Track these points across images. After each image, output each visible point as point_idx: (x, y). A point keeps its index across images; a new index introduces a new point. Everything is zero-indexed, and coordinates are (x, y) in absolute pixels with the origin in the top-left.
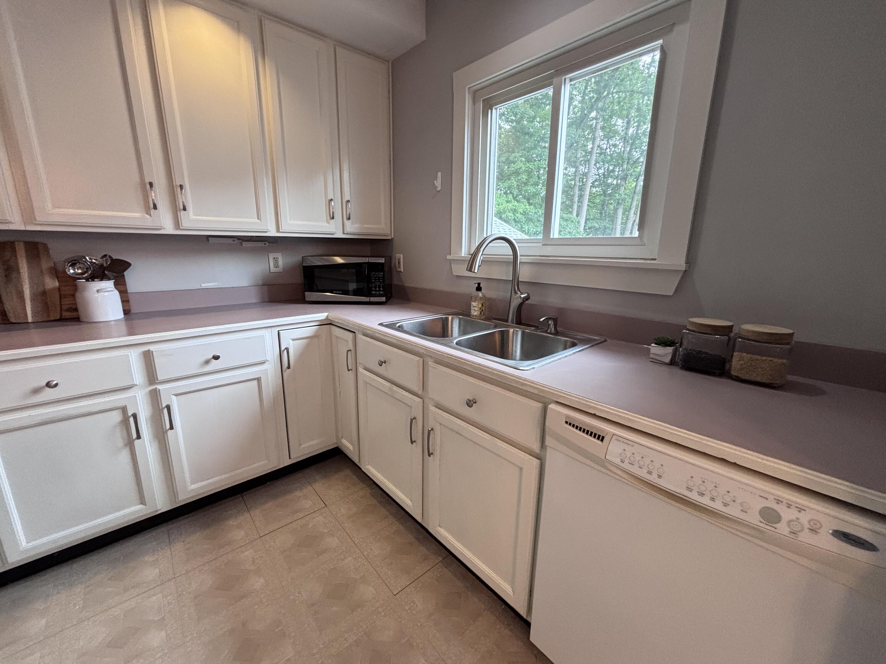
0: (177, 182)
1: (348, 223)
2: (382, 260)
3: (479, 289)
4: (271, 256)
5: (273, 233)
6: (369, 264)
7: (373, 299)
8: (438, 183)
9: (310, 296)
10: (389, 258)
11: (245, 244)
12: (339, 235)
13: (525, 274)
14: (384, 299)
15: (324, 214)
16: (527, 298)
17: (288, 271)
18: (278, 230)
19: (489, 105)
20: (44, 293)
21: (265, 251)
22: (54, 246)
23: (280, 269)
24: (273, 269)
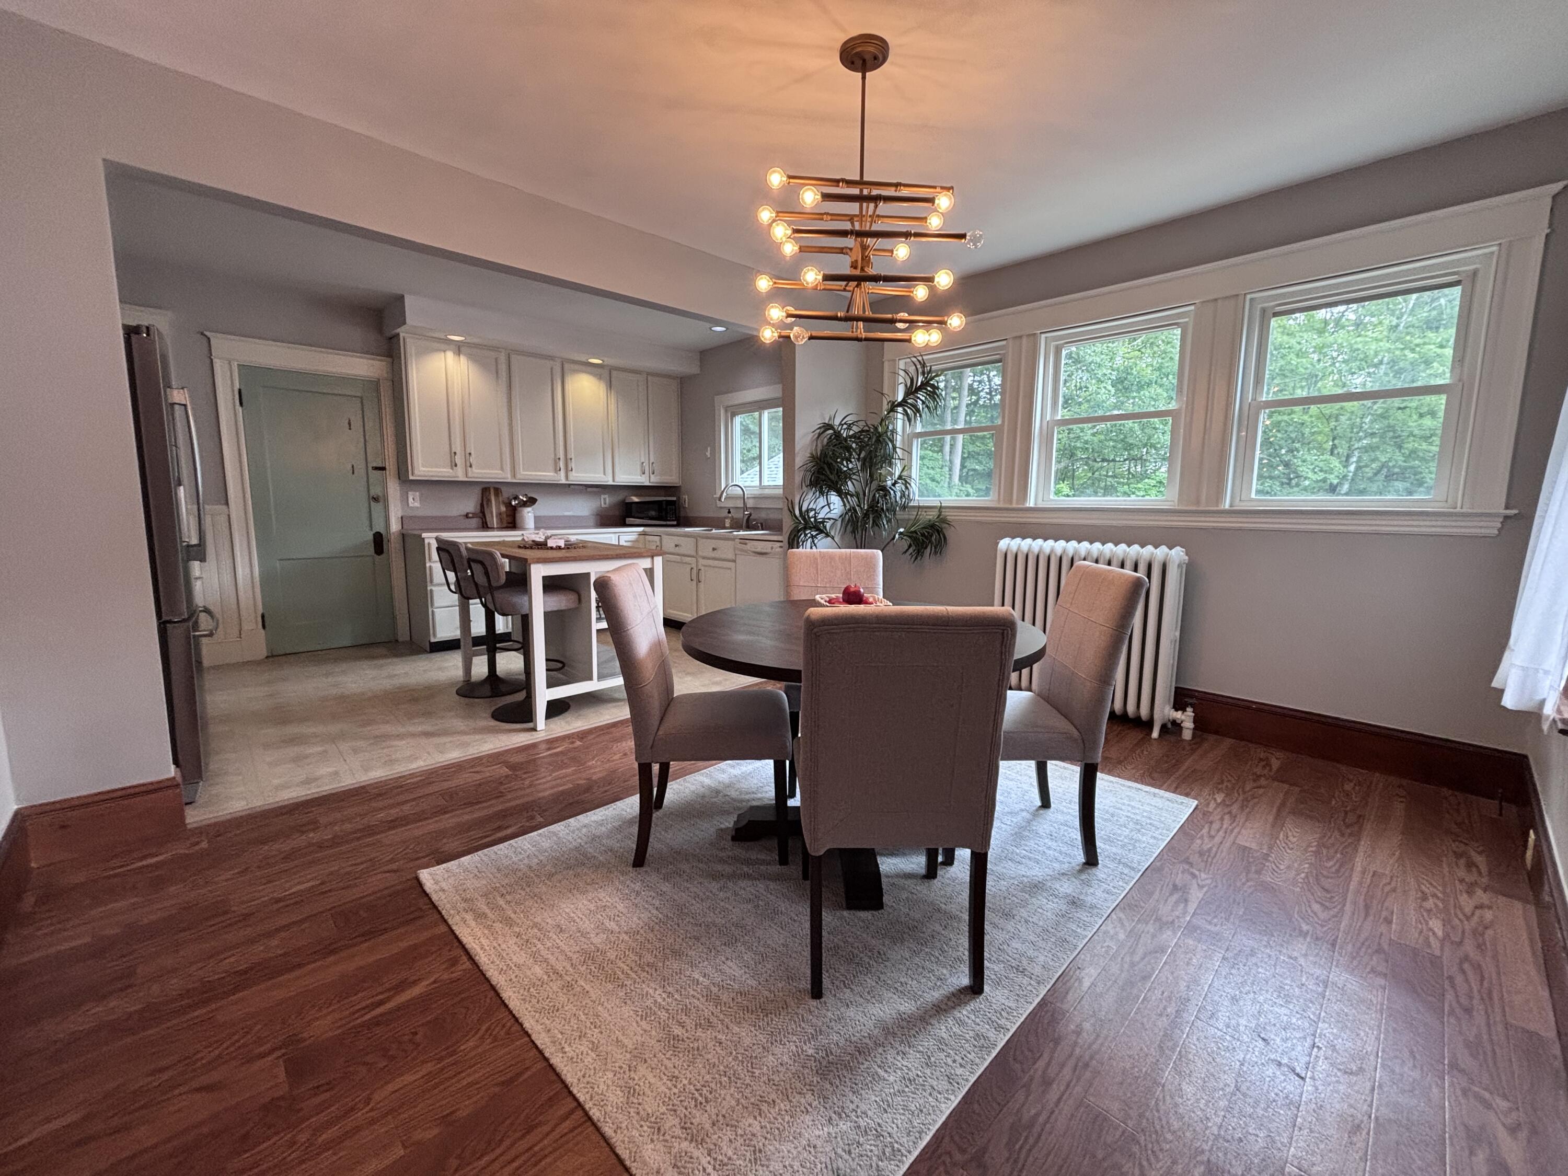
0: (569, 457)
1: (652, 476)
2: (674, 499)
3: (729, 512)
4: (603, 496)
5: (611, 483)
6: (667, 501)
7: (669, 523)
8: (708, 454)
9: (629, 520)
10: (679, 498)
11: (589, 489)
12: (647, 484)
13: (750, 504)
14: (675, 523)
15: (639, 471)
16: (750, 515)
17: (612, 507)
18: (614, 481)
19: (734, 415)
20: (500, 514)
21: (598, 494)
22: (504, 489)
23: (607, 506)
24: (603, 505)
